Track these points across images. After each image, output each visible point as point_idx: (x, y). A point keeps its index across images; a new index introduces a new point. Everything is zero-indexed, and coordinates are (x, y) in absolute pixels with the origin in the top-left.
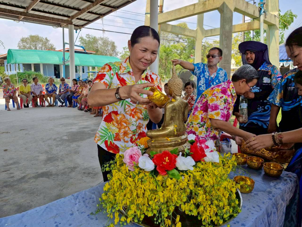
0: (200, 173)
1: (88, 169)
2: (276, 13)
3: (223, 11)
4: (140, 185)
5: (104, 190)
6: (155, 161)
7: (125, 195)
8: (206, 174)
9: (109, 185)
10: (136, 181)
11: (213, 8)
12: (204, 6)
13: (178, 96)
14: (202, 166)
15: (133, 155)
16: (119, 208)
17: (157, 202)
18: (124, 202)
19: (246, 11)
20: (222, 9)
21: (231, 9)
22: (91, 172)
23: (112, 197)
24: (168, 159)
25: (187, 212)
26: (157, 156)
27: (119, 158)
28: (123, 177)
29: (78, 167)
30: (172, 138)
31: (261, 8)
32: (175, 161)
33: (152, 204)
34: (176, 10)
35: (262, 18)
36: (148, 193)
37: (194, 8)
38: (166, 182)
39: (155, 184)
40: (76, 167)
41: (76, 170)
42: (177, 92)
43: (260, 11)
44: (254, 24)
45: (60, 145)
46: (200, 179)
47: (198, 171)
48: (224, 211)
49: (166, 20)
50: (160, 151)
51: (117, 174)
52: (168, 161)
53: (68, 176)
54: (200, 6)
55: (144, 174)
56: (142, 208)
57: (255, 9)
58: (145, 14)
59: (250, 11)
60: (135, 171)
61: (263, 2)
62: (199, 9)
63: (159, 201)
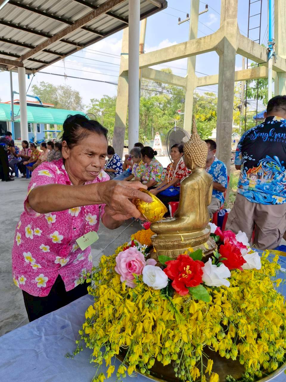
0: (238, 288)
3: (223, 52)
4: (148, 313)
5: (87, 317)
6: (170, 272)
7: (123, 330)
8: (248, 291)
9: (94, 308)
10: (141, 306)
11: (211, 47)
12: (198, 45)
13: (201, 167)
14: (238, 277)
15: (132, 263)
16: (114, 353)
17: (177, 342)
18: (122, 341)
19: (251, 54)
20: (222, 50)
23: (101, 332)
25: (223, 354)
26: (172, 265)
27: (105, 263)
28: (118, 299)
30: (190, 233)
31: (269, 49)
32: (202, 273)
33: (171, 346)
34: (161, 50)
35: (271, 62)
36: (161, 327)
38: (189, 308)
39: (172, 312)
42: (199, 161)
43: (268, 54)
44: (260, 72)
45: (11, 229)
46: (238, 298)
47: (235, 285)
48: (277, 346)
49: (149, 64)
50: (173, 254)
51: (106, 291)
52: (191, 272)
54: (192, 45)
55: (152, 293)
56: (151, 349)
57: (262, 50)
58: (120, 55)
59: (257, 54)
60: (136, 288)
61: (272, 42)
62: (191, 49)
63: (181, 340)
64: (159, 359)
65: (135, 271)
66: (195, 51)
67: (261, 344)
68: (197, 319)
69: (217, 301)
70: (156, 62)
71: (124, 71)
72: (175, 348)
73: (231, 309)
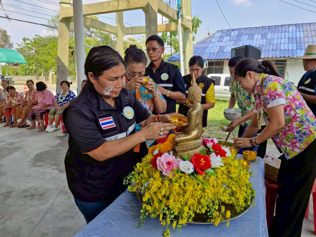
1: (28, 191)
2: (189, 18)
3: (148, 11)
9: (149, 194)
11: (138, 6)
12: (128, 3)
19: (167, 14)
20: (147, 9)
21: (155, 10)
22: (35, 193)
24: (203, 160)
26: (194, 159)
29: (13, 191)
31: (178, 12)
32: (210, 161)
34: (97, 3)
35: (180, 20)
37: (118, 4)
38: (208, 181)
39: (201, 184)
40: (10, 192)
41: (12, 195)
43: (178, 14)
44: (172, 27)
49: (87, 13)
52: (204, 162)
53: (4, 204)
54: (124, 2)
55: (185, 178)
56: (192, 208)
57: (174, 12)
58: (59, 3)
59: (170, 14)
60: (175, 176)
61: (180, 6)
62: (123, 5)
63: (208, 198)
64: (198, 211)
65: (173, 166)
66: (126, 8)
67: (243, 193)
68: (213, 186)
69: (219, 175)
70: (93, 13)
71: (63, 18)
72: (206, 203)
73: (227, 178)
